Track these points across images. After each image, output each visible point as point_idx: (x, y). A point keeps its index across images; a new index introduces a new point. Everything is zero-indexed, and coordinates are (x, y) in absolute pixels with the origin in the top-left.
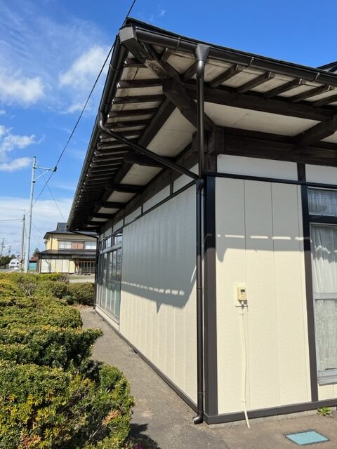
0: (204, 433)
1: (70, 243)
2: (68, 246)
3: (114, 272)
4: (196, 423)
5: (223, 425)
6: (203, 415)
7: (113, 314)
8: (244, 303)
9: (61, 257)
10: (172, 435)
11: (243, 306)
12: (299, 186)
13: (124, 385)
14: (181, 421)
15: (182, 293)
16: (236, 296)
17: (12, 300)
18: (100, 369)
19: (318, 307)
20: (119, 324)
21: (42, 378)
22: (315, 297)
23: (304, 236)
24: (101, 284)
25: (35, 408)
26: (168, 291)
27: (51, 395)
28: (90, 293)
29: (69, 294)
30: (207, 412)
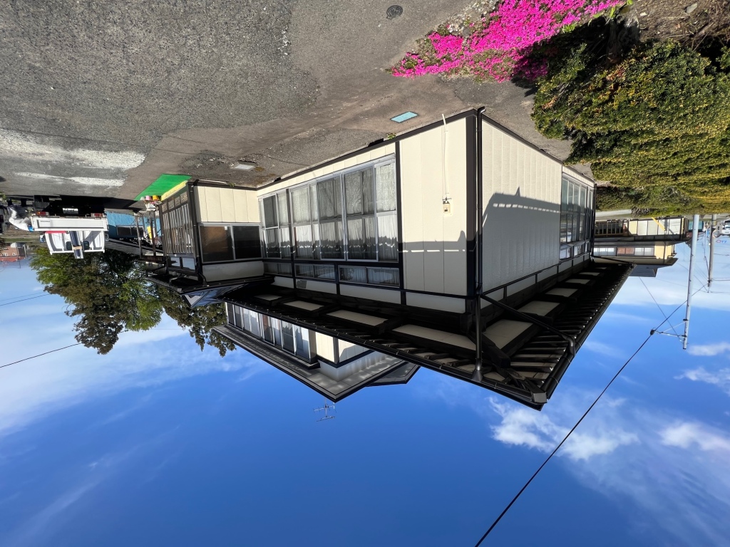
0: (476, 103)
1: (636, 254)
2: (639, 251)
3: (570, 224)
4: (483, 108)
5: (462, 111)
6: (478, 115)
7: (570, 181)
8: (445, 202)
9: (649, 238)
10: (503, 94)
11: (446, 199)
12: (405, 288)
13: (540, 128)
14: (496, 106)
15: (496, 205)
16: (452, 206)
17: (676, 179)
18: (564, 135)
19: (394, 205)
20: (562, 172)
21: (606, 123)
22: (396, 212)
23: (402, 253)
24: (587, 210)
25: (611, 100)
26: (509, 206)
27: (597, 112)
28: (602, 199)
29: (631, 197)
30: (474, 118)
